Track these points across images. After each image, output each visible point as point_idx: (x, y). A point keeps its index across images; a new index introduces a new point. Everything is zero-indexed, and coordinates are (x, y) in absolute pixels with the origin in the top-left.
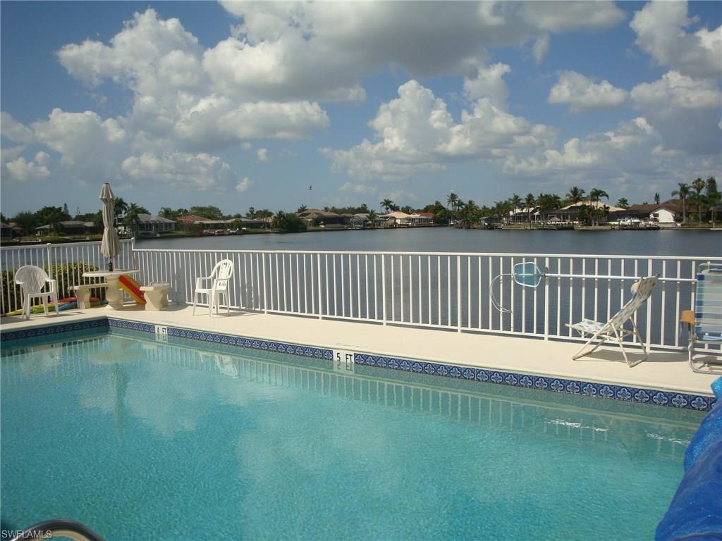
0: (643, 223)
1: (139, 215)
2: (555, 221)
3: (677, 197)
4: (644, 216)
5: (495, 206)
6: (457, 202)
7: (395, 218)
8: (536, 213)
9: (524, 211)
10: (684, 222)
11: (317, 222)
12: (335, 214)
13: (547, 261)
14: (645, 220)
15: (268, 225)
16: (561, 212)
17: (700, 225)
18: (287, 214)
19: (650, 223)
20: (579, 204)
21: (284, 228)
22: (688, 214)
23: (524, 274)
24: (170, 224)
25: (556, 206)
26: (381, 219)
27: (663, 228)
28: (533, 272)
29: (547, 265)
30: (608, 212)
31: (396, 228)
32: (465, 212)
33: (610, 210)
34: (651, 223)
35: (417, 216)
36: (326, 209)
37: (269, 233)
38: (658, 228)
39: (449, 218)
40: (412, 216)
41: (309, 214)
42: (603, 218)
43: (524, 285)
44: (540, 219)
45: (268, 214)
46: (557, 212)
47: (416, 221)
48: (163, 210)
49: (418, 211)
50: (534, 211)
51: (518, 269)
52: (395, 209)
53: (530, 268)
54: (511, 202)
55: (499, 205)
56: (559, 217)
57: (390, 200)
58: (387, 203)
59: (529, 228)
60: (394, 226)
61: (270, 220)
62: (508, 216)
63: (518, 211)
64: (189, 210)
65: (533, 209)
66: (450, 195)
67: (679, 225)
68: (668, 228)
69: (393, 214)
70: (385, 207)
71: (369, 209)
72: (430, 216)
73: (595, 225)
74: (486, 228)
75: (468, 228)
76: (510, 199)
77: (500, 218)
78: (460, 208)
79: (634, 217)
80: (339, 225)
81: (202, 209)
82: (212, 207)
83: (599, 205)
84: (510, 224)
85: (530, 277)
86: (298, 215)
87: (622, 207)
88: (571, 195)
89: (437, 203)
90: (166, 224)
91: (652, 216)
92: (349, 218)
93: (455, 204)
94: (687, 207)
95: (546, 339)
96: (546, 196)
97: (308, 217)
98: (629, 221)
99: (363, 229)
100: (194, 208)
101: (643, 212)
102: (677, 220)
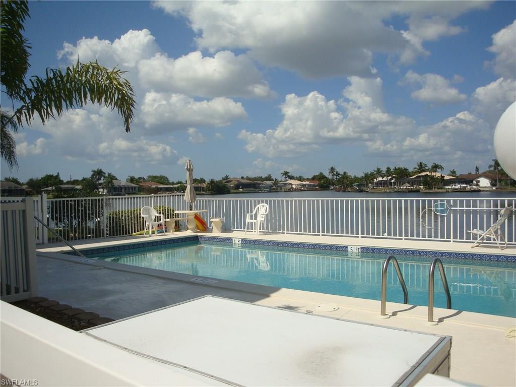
0: (469, 187)
1: (113, 181)
2: (406, 186)
3: (492, 169)
4: (469, 181)
5: (363, 175)
6: (335, 173)
7: (292, 185)
8: (393, 181)
9: (385, 179)
10: (498, 186)
11: (237, 187)
12: (249, 181)
13: (452, 201)
14: (470, 185)
15: (203, 189)
16: (410, 180)
17: (509, 188)
18: (217, 181)
19: (473, 187)
20: (423, 174)
21: (215, 192)
22: (500, 181)
23: (439, 208)
24: (135, 188)
25: (407, 176)
26: (282, 185)
27: (483, 191)
28: (444, 207)
29: (452, 204)
30: (443, 179)
31: (292, 191)
32: (341, 180)
33: (445, 178)
34: (475, 187)
35: (307, 183)
36: (242, 178)
37: (204, 194)
38: (480, 191)
39: (330, 184)
40: (304, 183)
41: (231, 181)
42: (440, 184)
43: (439, 214)
44: (395, 185)
45: (203, 181)
46: (407, 179)
47: (307, 186)
48: (129, 178)
49: (308, 180)
50: (391, 179)
51: (436, 206)
52: (291, 178)
53: (442, 205)
54: (375, 173)
55: (366, 175)
56: (409, 183)
57: (288, 171)
58: (286, 173)
59: (388, 191)
60: (291, 190)
61: (204, 185)
62: (372, 183)
63: (380, 179)
64: (146, 177)
65: (390, 177)
66: (330, 168)
67: (494, 188)
68: (487, 191)
69: (290, 181)
70: (284, 176)
71: (273, 177)
72: (317, 183)
73: (435, 189)
74: (357, 191)
75: (344, 191)
76: (374, 171)
77: (367, 184)
78: (337, 177)
79: (462, 183)
80: (252, 189)
81: (155, 177)
82: (163, 176)
83: (438, 174)
84: (374, 188)
85: (443, 210)
86: (224, 181)
87: (453, 176)
88: (418, 167)
89: (321, 173)
90: (132, 187)
91: (475, 182)
92: (260, 184)
93: (334, 175)
94: (500, 176)
95: (452, 241)
96: (399, 168)
97: (231, 183)
98: (459, 186)
99: (270, 192)
100: (150, 177)
101: (468, 180)
102: (493, 185)
